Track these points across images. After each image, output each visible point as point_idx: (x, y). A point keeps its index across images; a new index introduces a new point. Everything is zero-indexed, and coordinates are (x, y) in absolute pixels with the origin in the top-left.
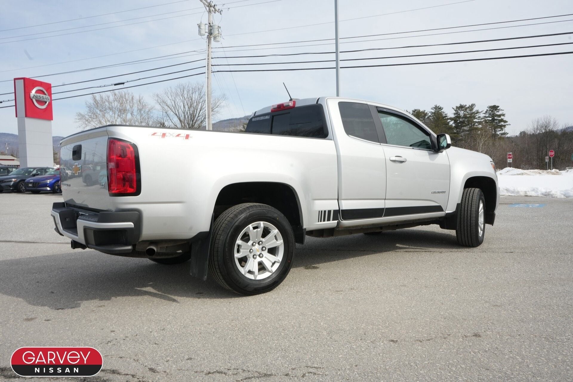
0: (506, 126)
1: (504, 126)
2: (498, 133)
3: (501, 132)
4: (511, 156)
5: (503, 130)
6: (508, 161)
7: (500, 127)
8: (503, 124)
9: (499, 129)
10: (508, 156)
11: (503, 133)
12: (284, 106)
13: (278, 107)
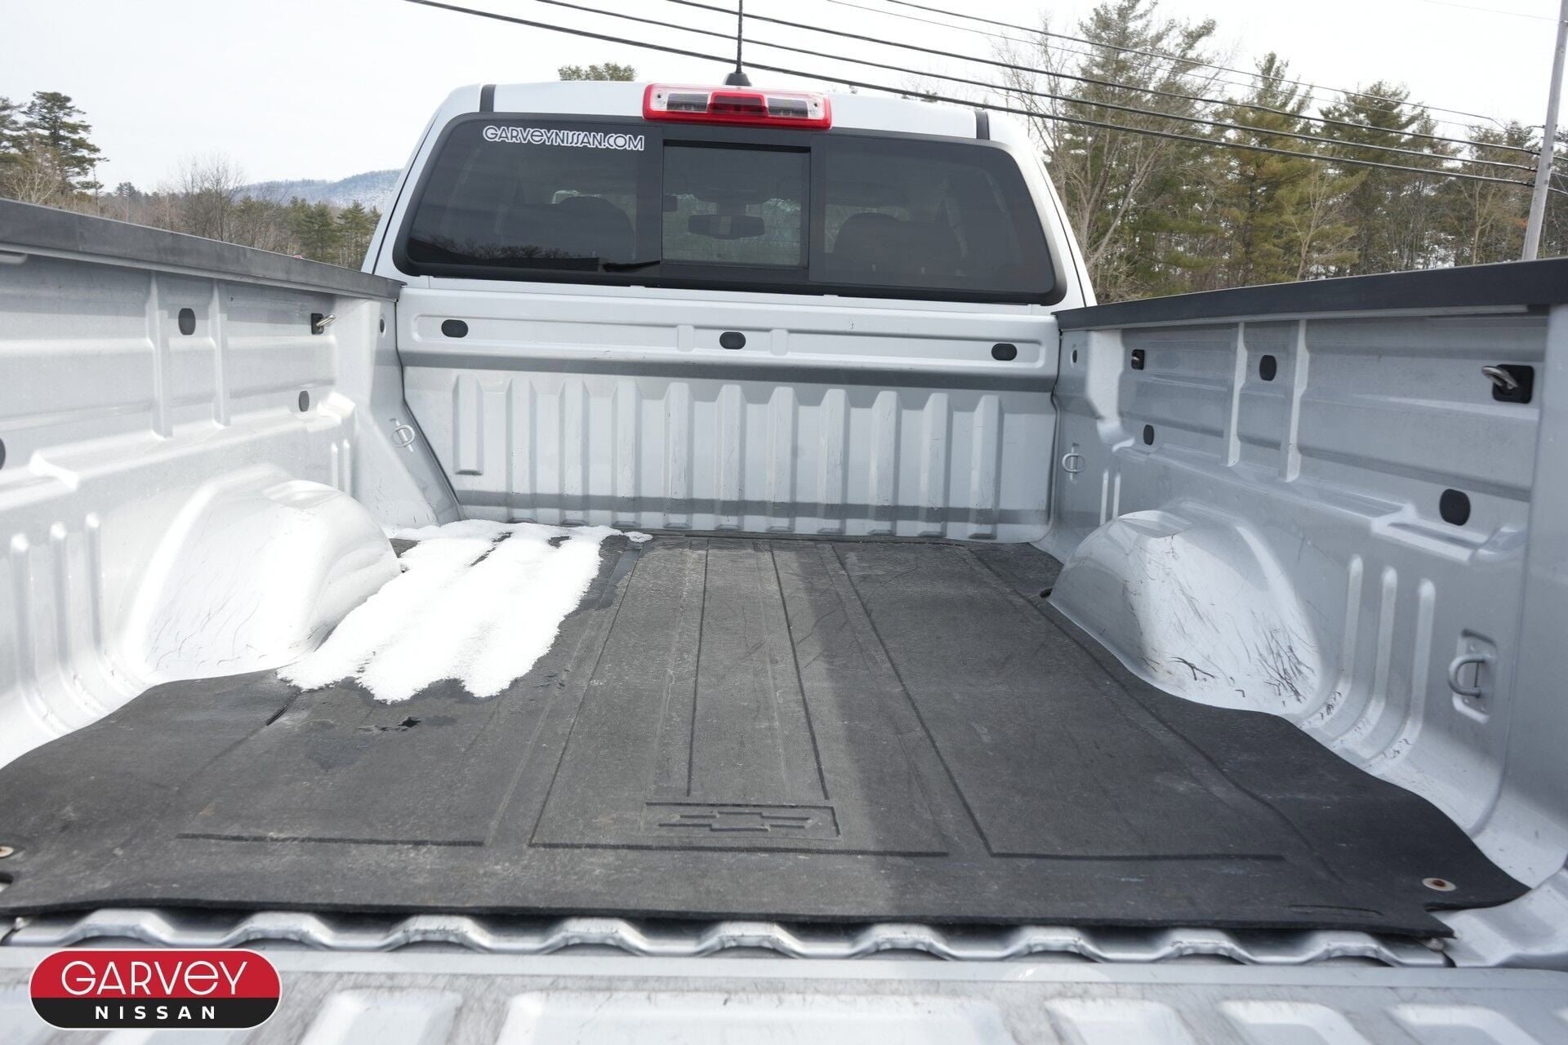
0: (95, 163)
1: (91, 161)
2: (74, 180)
3: (82, 179)
5: (86, 174)
7: (78, 162)
8: (87, 157)
9: (77, 170)
11: (88, 183)
12: (762, 109)
13: (714, 106)
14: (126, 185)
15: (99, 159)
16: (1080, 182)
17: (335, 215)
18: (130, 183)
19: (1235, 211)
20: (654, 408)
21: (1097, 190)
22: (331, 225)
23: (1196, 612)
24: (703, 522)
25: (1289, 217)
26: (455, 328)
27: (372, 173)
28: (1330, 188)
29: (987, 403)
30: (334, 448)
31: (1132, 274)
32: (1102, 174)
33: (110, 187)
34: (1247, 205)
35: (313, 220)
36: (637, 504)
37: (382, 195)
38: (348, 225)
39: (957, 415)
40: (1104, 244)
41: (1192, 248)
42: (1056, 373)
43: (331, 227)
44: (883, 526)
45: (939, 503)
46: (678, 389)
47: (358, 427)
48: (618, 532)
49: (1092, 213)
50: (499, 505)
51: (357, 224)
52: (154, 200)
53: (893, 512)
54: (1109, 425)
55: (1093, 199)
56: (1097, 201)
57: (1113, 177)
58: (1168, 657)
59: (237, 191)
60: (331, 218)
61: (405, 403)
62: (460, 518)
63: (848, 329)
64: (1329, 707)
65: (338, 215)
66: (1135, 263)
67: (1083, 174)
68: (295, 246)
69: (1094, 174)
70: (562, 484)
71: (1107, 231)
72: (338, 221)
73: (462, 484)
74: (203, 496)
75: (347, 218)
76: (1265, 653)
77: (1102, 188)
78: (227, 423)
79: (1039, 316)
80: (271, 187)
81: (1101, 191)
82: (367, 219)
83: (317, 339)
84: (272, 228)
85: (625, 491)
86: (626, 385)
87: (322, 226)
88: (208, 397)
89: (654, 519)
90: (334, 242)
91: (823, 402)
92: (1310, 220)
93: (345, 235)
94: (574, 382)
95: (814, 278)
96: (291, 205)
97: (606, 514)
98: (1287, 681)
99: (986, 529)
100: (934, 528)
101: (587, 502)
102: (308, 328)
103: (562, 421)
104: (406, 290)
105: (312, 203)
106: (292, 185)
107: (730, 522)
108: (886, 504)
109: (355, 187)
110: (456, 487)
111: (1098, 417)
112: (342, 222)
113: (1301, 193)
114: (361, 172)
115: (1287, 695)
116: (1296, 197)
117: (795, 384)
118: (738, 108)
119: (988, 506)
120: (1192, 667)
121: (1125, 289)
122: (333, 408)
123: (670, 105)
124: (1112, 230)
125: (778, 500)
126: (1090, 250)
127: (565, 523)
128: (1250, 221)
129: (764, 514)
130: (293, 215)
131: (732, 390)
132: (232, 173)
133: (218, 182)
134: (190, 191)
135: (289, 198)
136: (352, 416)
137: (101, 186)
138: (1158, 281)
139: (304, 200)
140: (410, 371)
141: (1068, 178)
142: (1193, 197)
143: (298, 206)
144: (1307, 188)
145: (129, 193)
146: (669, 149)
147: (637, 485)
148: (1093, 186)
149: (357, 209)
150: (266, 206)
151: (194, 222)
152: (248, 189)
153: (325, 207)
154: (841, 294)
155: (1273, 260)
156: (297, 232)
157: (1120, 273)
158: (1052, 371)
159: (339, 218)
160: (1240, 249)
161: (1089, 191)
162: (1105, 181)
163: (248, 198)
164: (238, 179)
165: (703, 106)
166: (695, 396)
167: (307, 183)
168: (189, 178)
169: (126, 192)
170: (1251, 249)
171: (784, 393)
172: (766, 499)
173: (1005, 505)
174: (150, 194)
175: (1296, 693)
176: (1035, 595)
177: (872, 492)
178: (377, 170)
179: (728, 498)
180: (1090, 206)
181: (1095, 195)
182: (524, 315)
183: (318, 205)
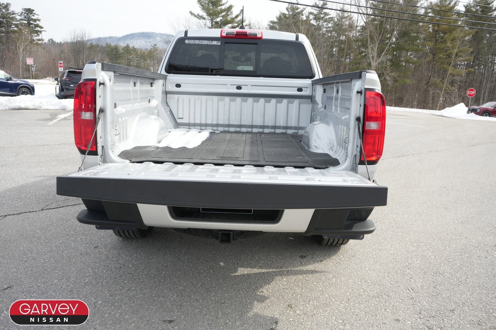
0: (42, 32)
1: (41, 32)
2: (35, 38)
3: (37, 38)
4: (62, 65)
5: (39, 36)
6: (60, 70)
7: (36, 32)
8: (39, 30)
9: (36, 35)
10: (59, 65)
11: (39, 39)
12: (247, 35)
13: (236, 34)
14: (51, 39)
15: (43, 31)
16: (375, 33)
17: (120, 48)
18: (52, 39)
19: (430, 43)
20: (221, 103)
21: (381, 36)
22: (119, 52)
23: (318, 137)
24: (232, 129)
25: (449, 45)
26: (178, 86)
27: (132, 33)
28: (464, 34)
29: (297, 101)
30: (155, 111)
31: (392, 66)
32: (383, 30)
33: (46, 41)
34: (434, 40)
35: (113, 51)
36: (217, 125)
37: (136, 41)
38: (125, 52)
39: (289, 105)
40: (382, 56)
41: (415, 57)
42: (311, 95)
43: (119, 53)
44: (272, 130)
45: (285, 125)
46: (227, 99)
47: (159, 107)
48: (213, 131)
49: (379, 45)
50: (187, 126)
51: (128, 52)
52: (60, 44)
53: (275, 127)
54: (320, 105)
55: (379, 40)
56: (380, 40)
57: (387, 31)
58: (313, 146)
59: (88, 40)
60: (119, 50)
61: (167, 102)
62: (178, 128)
63: (265, 85)
64: (336, 151)
65: (121, 49)
66: (393, 62)
67: (376, 30)
68: (107, 59)
69: (380, 30)
70: (201, 121)
71: (384, 51)
72: (121, 51)
73: (179, 121)
74: (138, 117)
75: (124, 50)
76: (328, 144)
77: (383, 35)
78: (140, 104)
79: (308, 82)
80: (99, 39)
81: (382, 37)
82: (131, 50)
83: (152, 88)
84: (100, 54)
85: (215, 122)
86: (216, 98)
87: (116, 52)
88: (130, 100)
89: (221, 129)
90: (120, 58)
91: (259, 102)
92: (456, 46)
93: (123, 56)
94: (204, 97)
95: (258, 73)
96: (106, 46)
97: (211, 128)
98: (331, 149)
99: (296, 131)
100: (284, 131)
101: (206, 125)
102: (150, 86)
103: (201, 107)
104: (168, 77)
105: (113, 44)
106: (106, 38)
107: (238, 129)
108: (273, 125)
109: (127, 39)
110: (178, 122)
111: (318, 104)
112: (123, 51)
113: (454, 36)
114: (129, 33)
115: (331, 151)
116: (451, 38)
117: (253, 98)
118: (242, 34)
119: (296, 126)
120: (316, 147)
121: (389, 71)
122: (154, 103)
123: (226, 34)
124: (385, 50)
125: (249, 124)
126: (377, 58)
127: (201, 129)
128: (434, 46)
129: (246, 128)
130: (107, 49)
131: (239, 99)
132: (87, 35)
133: (83, 38)
134: (73, 41)
135: (105, 43)
136: (158, 105)
137: (44, 40)
138: (402, 68)
139: (110, 44)
140: (168, 95)
141: (370, 32)
142: (416, 38)
143: (108, 46)
144: (456, 34)
145: (52, 42)
146: (226, 44)
147: (217, 121)
148: (379, 35)
149: (128, 46)
150: (97, 46)
151: (74, 52)
152: (92, 40)
153: (117, 46)
154: (264, 77)
155: (443, 61)
156: (108, 55)
157: (388, 66)
158: (311, 94)
159: (122, 50)
160: (431, 56)
161: (378, 37)
162: (384, 33)
163: (92, 43)
164: (89, 37)
165: (234, 34)
166: (231, 101)
167: (111, 38)
168: (73, 37)
169: (51, 42)
170: (435, 56)
171: (250, 100)
172: (246, 124)
173: (300, 125)
174: (59, 42)
175: (333, 150)
176: (298, 141)
177: (270, 123)
178: (134, 33)
179: (237, 124)
180: (378, 42)
181: (380, 38)
182: (190, 82)
183: (115, 45)
